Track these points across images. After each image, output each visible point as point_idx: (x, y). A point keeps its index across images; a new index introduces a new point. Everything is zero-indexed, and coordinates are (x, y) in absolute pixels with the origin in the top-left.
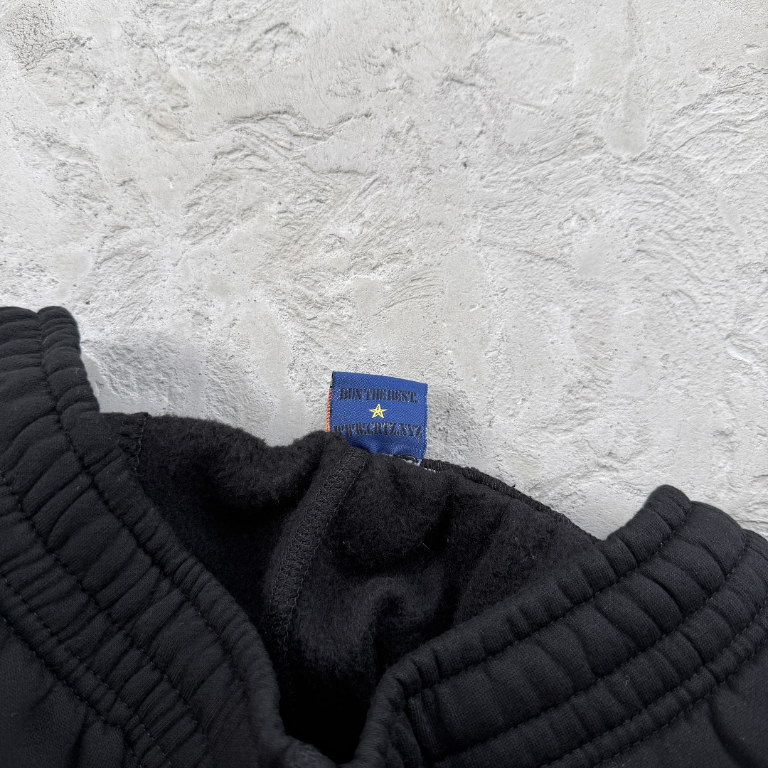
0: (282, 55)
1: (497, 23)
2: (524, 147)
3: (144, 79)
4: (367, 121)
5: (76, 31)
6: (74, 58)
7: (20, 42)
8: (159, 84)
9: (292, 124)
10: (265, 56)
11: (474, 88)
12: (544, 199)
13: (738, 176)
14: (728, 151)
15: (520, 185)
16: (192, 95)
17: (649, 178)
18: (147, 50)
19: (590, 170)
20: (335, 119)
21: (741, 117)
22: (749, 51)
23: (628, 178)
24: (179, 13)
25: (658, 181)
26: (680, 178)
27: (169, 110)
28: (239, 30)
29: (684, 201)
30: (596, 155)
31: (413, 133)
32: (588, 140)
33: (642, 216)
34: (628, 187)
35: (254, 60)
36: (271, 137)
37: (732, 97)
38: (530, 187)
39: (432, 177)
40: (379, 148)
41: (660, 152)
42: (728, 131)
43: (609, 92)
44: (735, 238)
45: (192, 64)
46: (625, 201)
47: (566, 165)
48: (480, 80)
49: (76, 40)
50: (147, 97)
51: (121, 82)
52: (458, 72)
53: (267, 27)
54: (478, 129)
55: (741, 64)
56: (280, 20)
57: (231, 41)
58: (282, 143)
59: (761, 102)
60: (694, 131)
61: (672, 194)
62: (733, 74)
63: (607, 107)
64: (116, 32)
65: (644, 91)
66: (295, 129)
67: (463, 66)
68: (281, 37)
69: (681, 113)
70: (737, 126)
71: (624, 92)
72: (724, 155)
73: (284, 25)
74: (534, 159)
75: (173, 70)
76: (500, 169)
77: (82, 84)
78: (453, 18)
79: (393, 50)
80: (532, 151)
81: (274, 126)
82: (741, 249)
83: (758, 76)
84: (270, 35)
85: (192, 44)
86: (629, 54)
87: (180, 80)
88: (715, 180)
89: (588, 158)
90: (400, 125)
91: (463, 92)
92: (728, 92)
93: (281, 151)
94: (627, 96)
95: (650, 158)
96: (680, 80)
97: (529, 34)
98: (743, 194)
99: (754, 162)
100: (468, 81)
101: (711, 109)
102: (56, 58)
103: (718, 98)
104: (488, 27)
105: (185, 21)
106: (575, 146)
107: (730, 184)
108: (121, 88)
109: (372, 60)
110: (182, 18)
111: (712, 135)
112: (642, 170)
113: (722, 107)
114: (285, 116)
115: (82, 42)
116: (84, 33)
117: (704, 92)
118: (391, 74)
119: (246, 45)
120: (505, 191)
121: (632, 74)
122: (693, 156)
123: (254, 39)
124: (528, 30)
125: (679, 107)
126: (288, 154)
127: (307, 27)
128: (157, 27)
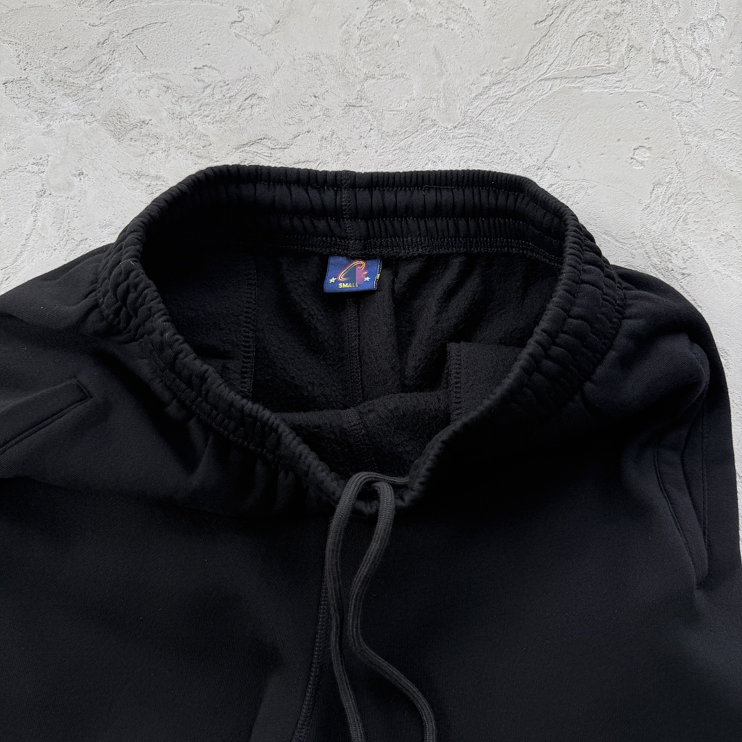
0: (256, 110)
1: (367, 73)
2: (395, 133)
3: (184, 135)
4: (309, 134)
5: (142, 117)
6: (144, 131)
7: (112, 129)
8: (193, 136)
9: (269, 143)
10: (248, 112)
11: (362, 108)
12: (412, 156)
13: (513, 124)
14: (505, 112)
15: (397, 151)
16: (212, 138)
17: (465, 135)
18: (183, 120)
19: (433, 137)
20: (292, 137)
21: (508, 94)
22: (505, 61)
23: (454, 137)
24: (196, 99)
25: (470, 136)
26: (482, 131)
27: (202, 148)
28: (230, 102)
29: (486, 142)
30: (434, 129)
31: (335, 136)
32: (428, 122)
33: (465, 155)
34: (455, 141)
35: (242, 115)
36: (259, 152)
37: (501, 85)
38: (403, 152)
39: (349, 156)
40: (318, 146)
41: (468, 120)
42: (503, 102)
43: (434, 96)
44: (518, 155)
45: (209, 123)
46: (455, 149)
47: (419, 137)
48: (364, 103)
49: (143, 122)
50: (188, 144)
51: (172, 138)
52: (352, 101)
53: (245, 97)
54: (369, 128)
55: (502, 68)
56: (252, 93)
57: (227, 108)
58: (266, 154)
59: (517, 85)
60: (484, 106)
61: (479, 140)
62: (499, 74)
63: (435, 103)
64: (164, 114)
65: (453, 91)
66: (272, 146)
67: (353, 98)
68: (254, 101)
69: (475, 98)
70: (507, 99)
71: (442, 94)
72: (503, 115)
73: (254, 95)
74: (402, 137)
75: (199, 128)
76: (385, 146)
77: (151, 143)
78: (343, 75)
79: (315, 96)
80: (400, 133)
81: (260, 147)
82: (523, 160)
83: (512, 72)
84: (247, 102)
85: (207, 113)
86: (441, 75)
87: (204, 132)
88: (501, 128)
89: (430, 131)
90: (327, 133)
91: (356, 111)
92: (498, 83)
93: (266, 158)
94: (444, 96)
95: (464, 125)
96: (471, 82)
97: (386, 75)
98: (518, 132)
99: (520, 115)
100: (358, 105)
101: (491, 93)
102: (134, 133)
103: (493, 87)
104: (363, 76)
105: (201, 102)
106: (422, 127)
107: (510, 128)
108: (172, 142)
109: (305, 104)
110: (198, 101)
111: (494, 106)
112: (460, 131)
113: (497, 91)
114: (265, 140)
115: (146, 122)
116: (147, 118)
117: (485, 86)
118: (316, 109)
119: (236, 109)
120: (390, 156)
121: (444, 84)
122: (487, 119)
123: (240, 104)
124: (384, 73)
125: (473, 95)
126: (270, 159)
127: (266, 93)
128: (186, 108)
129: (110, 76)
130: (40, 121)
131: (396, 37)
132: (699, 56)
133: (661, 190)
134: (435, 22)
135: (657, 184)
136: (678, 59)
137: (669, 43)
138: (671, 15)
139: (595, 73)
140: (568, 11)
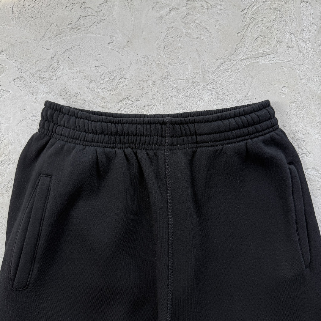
0: (124, 84)
1: (169, 63)
2: (183, 90)
3: (95, 98)
4: (147, 94)
5: (76, 91)
6: (78, 97)
7: (64, 97)
8: (99, 98)
9: (131, 99)
10: (121, 85)
11: (168, 79)
12: (191, 99)
13: (231, 81)
14: (228, 76)
15: (185, 98)
16: (108, 99)
17: (212, 88)
18: (94, 91)
19: (199, 90)
20: (140, 95)
21: (228, 68)
22: (226, 52)
23: (207, 89)
24: (98, 81)
25: (214, 88)
26: (219, 86)
27: (104, 104)
28: (113, 81)
29: (221, 90)
30: (199, 86)
31: (158, 93)
32: (196, 84)
33: (213, 97)
34: (208, 91)
35: (118, 87)
36: (128, 103)
37: (225, 64)
38: (187, 98)
39: (165, 102)
40: (152, 99)
41: (213, 81)
42: (226, 72)
43: (198, 71)
44: (234, 95)
45: (105, 92)
46: (208, 94)
47: (193, 91)
48: (169, 77)
49: (77, 93)
50: (97, 102)
51: (90, 100)
52: (164, 77)
53: (119, 79)
54: (172, 88)
55: (225, 56)
56: (121, 76)
57: (112, 84)
58: (131, 104)
59: (232, 63)
60: (219, 74)
61: (218, 90)
62: (224, 58)
63: (198, 75)
64: (85, 89)
65: (205, 68)
66: (133, 100)
67: (164, 75)
68: (123, 80)
69: (215, 71)
70: (228, 70)
71: (201, 70)
72: (227, 77)
73: (123, 77)
74: (186, 91)
75: (101, 94)
76: (179, 96)
77: (82, 103)
78: (159, 65)
79: (148, 76)
80: (185, 90)
81: (128, 101)
82: (237, 97)
83: (229, 57)
84: (120, 80)
85: (103, 87)
86: (200, 61)
87: (104, 96)
88: (227, 84)
89: (197, 88)
90: (155, 92)
91: (166, 81)
92: (224, 63)
93: (131, 105)
94: (202, 71)
95: (211, 83)
96: (213, 63)
97: (177, 63)
98: (234, 85)
99: (234, 77)
100: (167, 78)
101: (221, 68)
102: (74, 99)
103: (222, 65)
104: (167, 65)
105: (100, 82)
106: (194, 86)
107: (230, 83)
108: (91, 101)
109: (144, 80)
110: (99, 82)
111: (223, 74)
112: (210, 86)
113: (223, 67)
114: (129, 98)
115: (78, 93)
116: (78, 91)
117: (219, 65)
118: (149, 82)
119: (116, 84)
120: (182, 100)
121: (202, 66)
122: (220, 80)
123: (117, 82)
124: (176, 63)
125: (214, 70)
126: (133, 106)
127: (128, 76)
128: (94, 86)
129: (59, 73)
130: (32, 96)
131: (179, 45)
132: (306, 43)
133: (293, 105)
134: (195, 36)
135: (292, 103)
136: (297, 45)
137: (293, 38)
138: (294, 25)
139: (264, 55)
140: (251, 26)
